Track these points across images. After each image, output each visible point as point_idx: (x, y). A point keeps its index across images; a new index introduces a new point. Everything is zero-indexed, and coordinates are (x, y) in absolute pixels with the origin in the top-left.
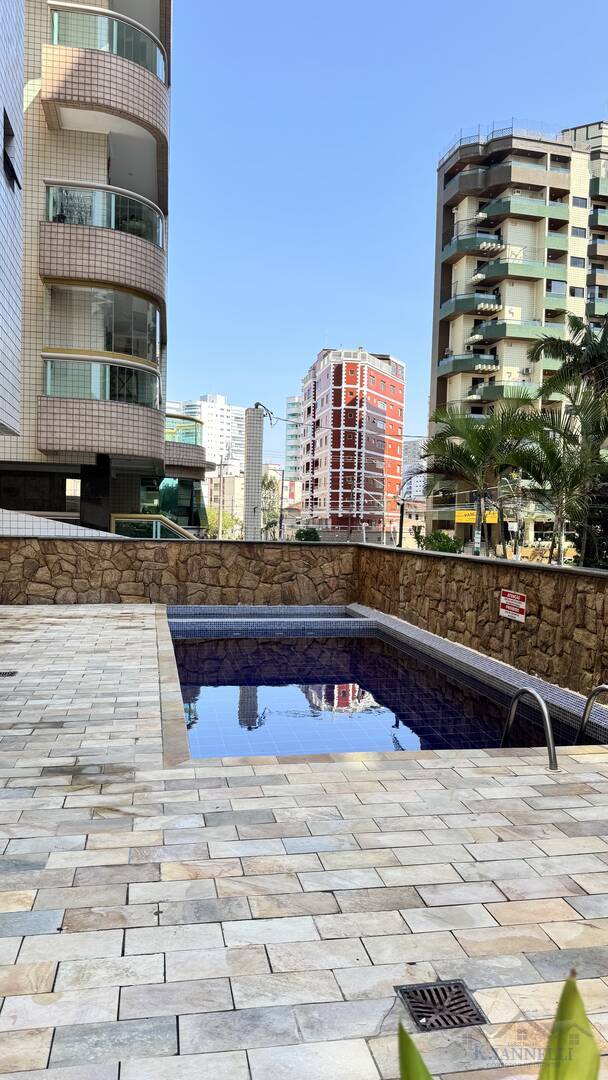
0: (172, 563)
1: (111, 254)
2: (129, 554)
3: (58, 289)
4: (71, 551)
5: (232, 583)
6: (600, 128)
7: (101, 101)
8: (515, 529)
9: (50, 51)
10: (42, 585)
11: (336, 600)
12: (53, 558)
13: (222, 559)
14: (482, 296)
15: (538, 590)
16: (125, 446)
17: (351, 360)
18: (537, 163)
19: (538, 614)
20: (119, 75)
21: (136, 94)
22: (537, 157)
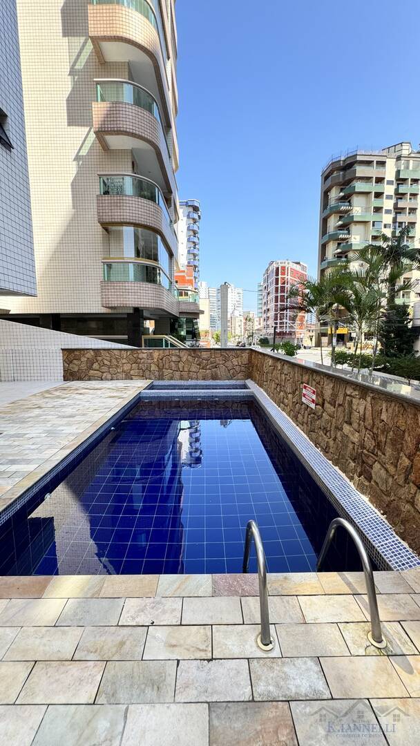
0: (155, 360)
1: (131, 208)
2: (135, 356)
3: (109, 228)
4: (107, 355)
5: (186, 369)
6: (402, 146)
7: (122, 129)
8: (355, 336)
9: (96, 106)
10: (95, 372)
11: (240, 378)
12: (99, 358)
13: (180, 358)
14: (341, 232)
15: (322, 388)
16: (142, 303)
17: (283, 265)
18: (368, 166)
19: (323, 406)
20: (130, 114)
21: (140, 123)
22: (369, 163)
